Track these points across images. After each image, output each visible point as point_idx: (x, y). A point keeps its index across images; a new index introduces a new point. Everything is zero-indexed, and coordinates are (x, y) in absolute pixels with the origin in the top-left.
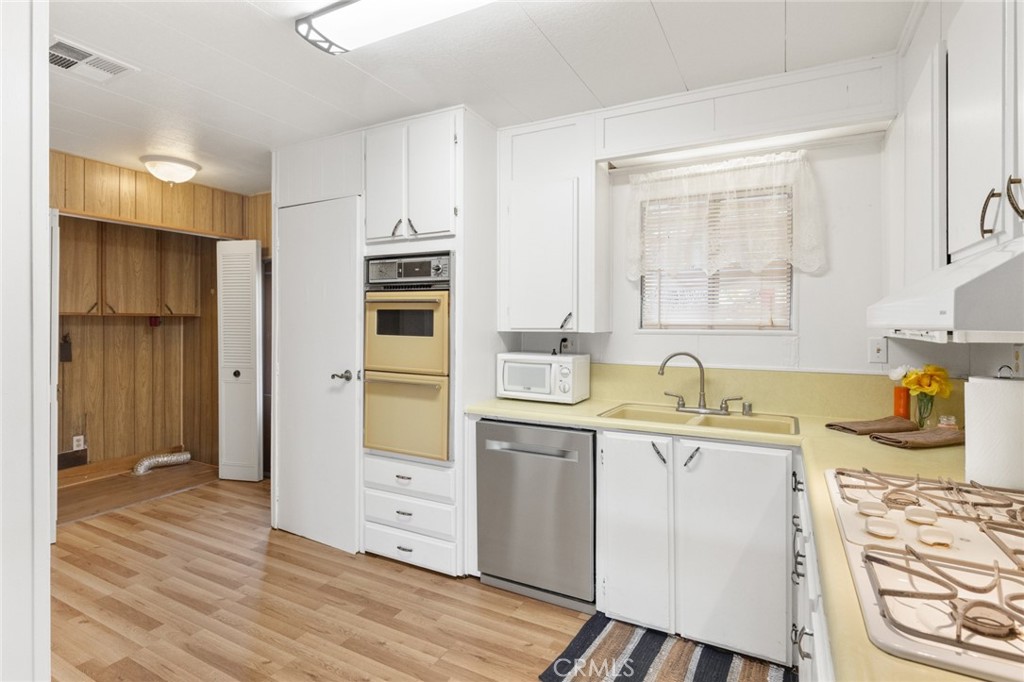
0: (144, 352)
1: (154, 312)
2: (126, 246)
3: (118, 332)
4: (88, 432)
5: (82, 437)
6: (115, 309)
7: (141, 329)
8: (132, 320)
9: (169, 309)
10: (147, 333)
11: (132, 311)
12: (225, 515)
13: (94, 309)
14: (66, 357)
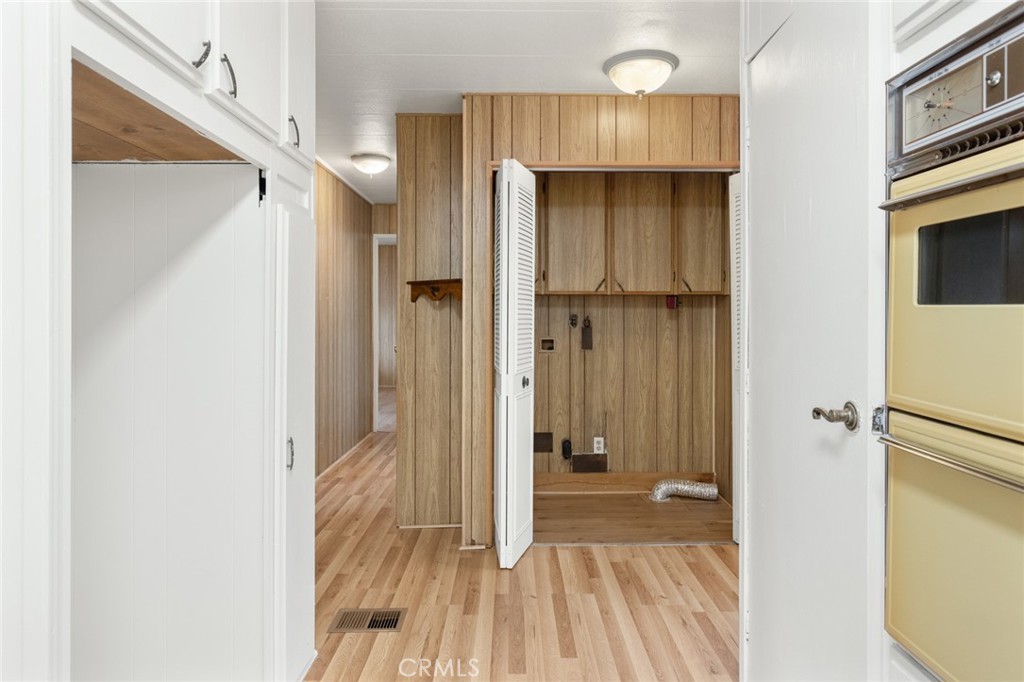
0: (667, 342)
1: (669, 290)
2: (637, 204)
3: (640, 315)
4: (607, 432)
5: (602, 439)
6: (624, 287)
7: (664, 312)
8: (653, 299)
9: (687, 285)
10: (671, 318)
11: (643, 288)
12: (695, 614)
13: (603, 286)
14: (587, 344)
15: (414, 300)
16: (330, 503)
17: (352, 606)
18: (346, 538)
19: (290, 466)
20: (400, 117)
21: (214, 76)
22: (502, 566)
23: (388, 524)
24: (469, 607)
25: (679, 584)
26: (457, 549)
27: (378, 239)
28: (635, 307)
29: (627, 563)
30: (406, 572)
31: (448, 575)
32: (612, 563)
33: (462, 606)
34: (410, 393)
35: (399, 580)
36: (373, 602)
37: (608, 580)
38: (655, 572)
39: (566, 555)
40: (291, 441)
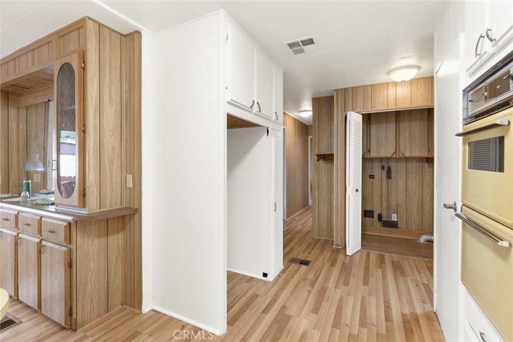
0: (427, 177)
2: (411, 121)
3: (414, 165)
4: (399, 213)
5: (396, 215)
6: (404, 154)
7: (426, 164)
11: (413, 155)
12: (423, 284)
13: (395, 154)
14: (389, 176)
15: (318, 161)
16: (292, 227)
17: (295, 257)
18: (295, 238)
19: (275, 210)
20: (313, 99)
21: (256, 108)
22: (347, 254)
23: (309, 236)
24: (333, 264)
25: (420, 272)
26: (332, 247)
27: (310, 137)
28: (411, 162)
29: (398, 262)
30: (313, 251)
31: (327, 254)
32: (392, 261)
33: (330, 264)
34: (317, 192)
35: (311, 252)
36: (301, 257)
37: (388, 267)
38: (410, 267)
39: (373, 255)
40: (275, 203)
